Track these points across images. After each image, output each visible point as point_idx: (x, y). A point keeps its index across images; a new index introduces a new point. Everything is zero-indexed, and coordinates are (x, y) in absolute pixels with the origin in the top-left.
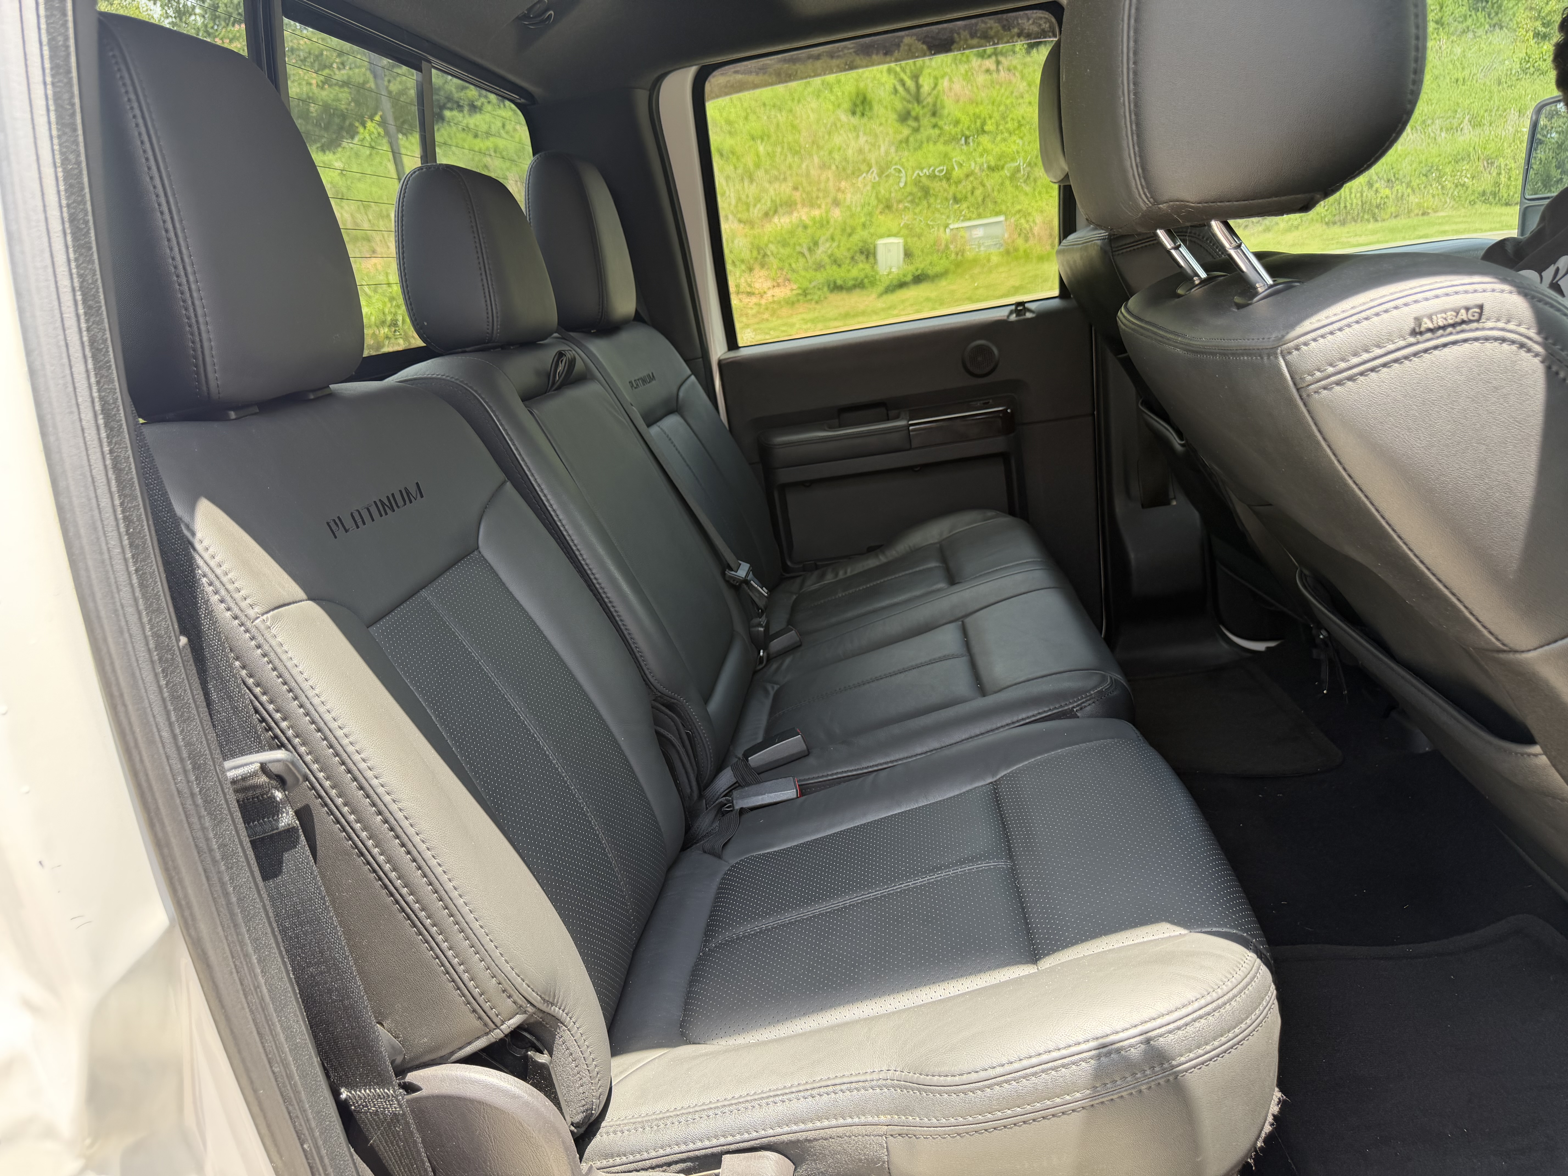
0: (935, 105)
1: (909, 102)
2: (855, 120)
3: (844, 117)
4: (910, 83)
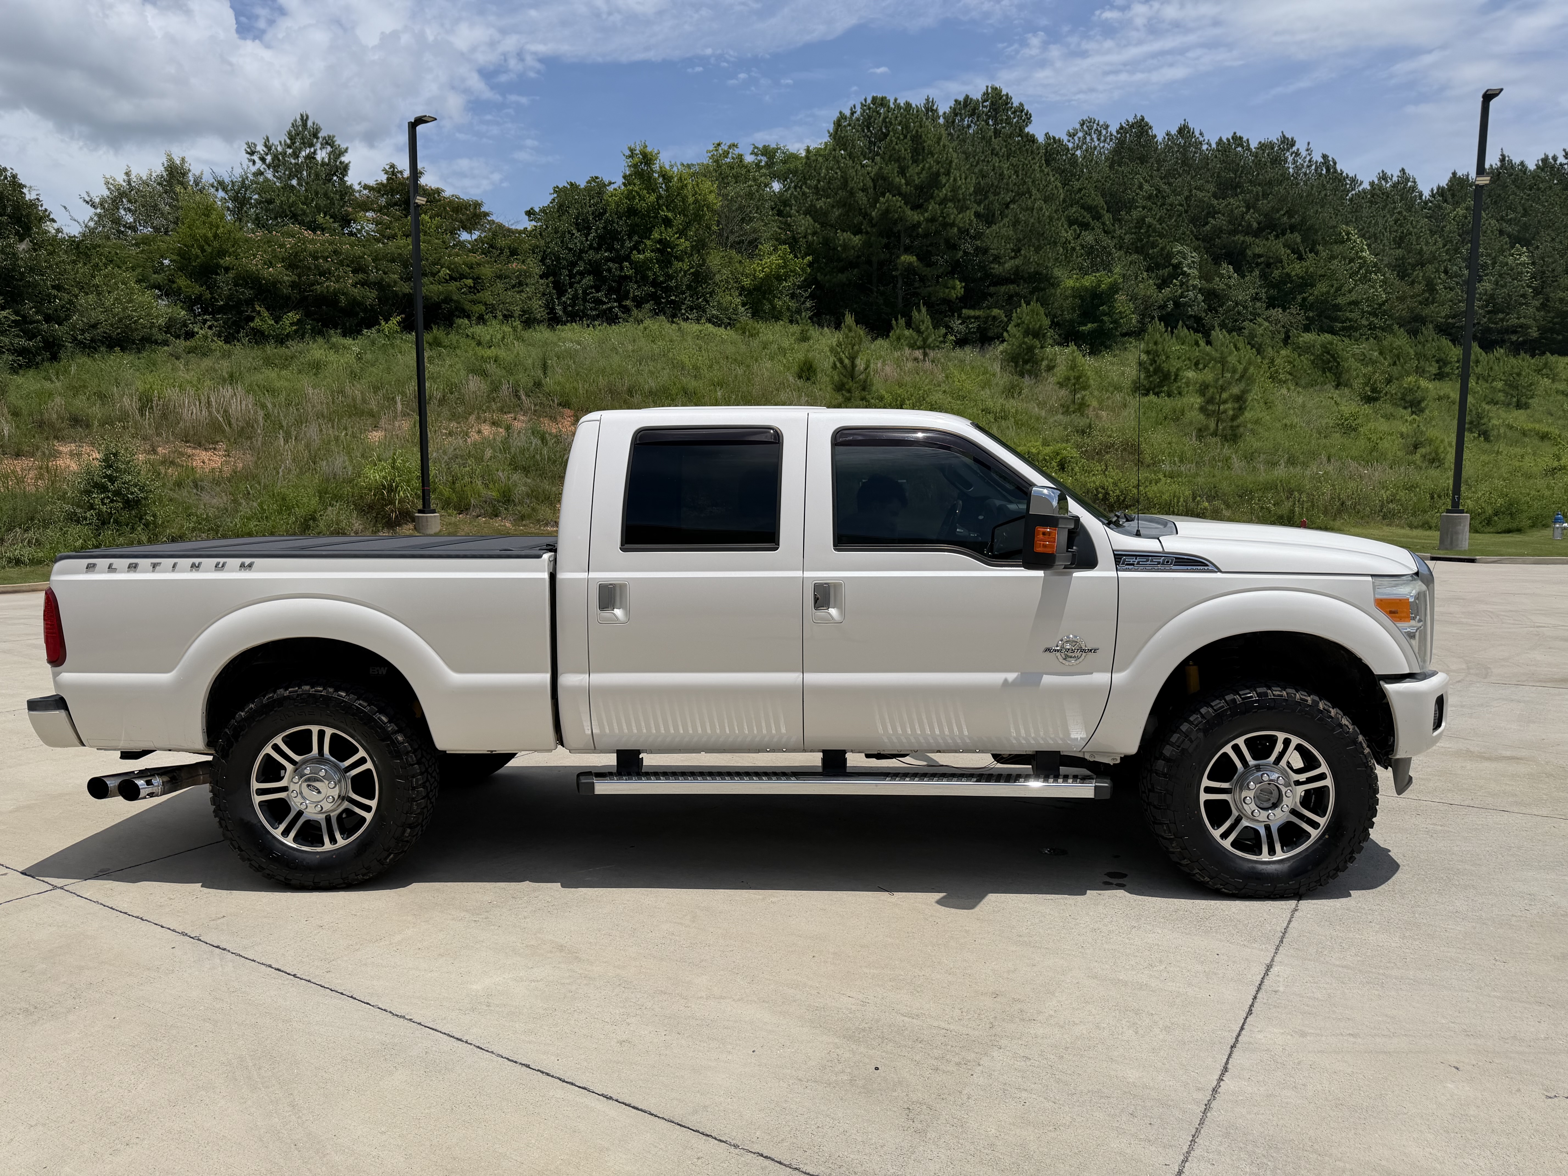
0: (865, 381)
1: (845, 376)
2: (800, 383)
3: (791, 379)
4: (846, 361)
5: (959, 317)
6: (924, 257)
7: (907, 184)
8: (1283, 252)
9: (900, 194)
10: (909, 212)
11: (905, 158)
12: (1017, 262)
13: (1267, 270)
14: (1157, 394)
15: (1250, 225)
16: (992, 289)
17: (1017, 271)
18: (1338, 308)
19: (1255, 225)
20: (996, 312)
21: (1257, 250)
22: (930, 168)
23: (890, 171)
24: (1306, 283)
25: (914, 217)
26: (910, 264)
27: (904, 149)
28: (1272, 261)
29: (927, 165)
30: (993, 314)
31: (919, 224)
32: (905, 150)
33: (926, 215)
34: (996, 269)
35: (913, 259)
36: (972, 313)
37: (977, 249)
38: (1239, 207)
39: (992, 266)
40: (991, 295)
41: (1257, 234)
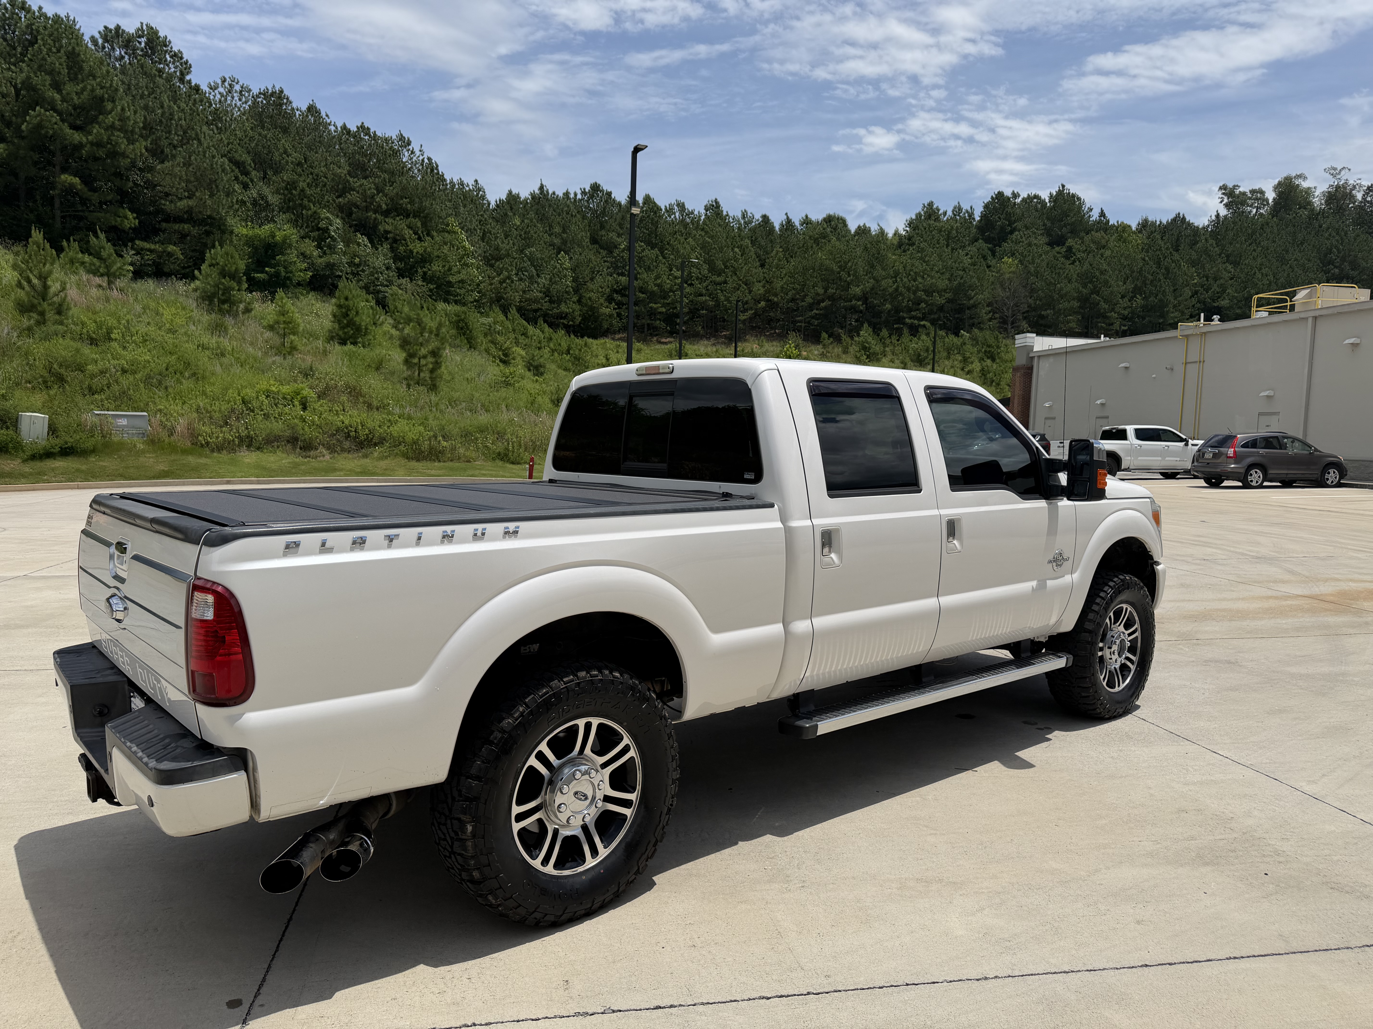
1: (34, 297)
5: (132, 248)
6: (87, 180)
7: (63, 100)
8: (408, 233)
9: (55, 111)
10: (68, 131)
11: (59, 73)
12: (191, 203)
13: (395, 245)
14: (354, 343)
15: (380, 206)
16: (164, 225)
17: (190, 211)
18: (450, 284)
19: (384, 206)
20: (171, 248)
21: (388, 228)
22: (93, 90)
23: (42, 81)
24: (425, 260)
25: (77, 137)
26: (72, 185)
27: (58, 62)
28: (398, 238)
29: (89, 87)
30: (169, 249)
31: (80, 146)
32: (60, 64)
33: (90, 137)
34: (168, 206)
35: (76, 180)
36: (147, 245)
37: (147, 181)
38: (370, 189)
39: (163, 202)
40: (164, 231)
41: (386, 213)
